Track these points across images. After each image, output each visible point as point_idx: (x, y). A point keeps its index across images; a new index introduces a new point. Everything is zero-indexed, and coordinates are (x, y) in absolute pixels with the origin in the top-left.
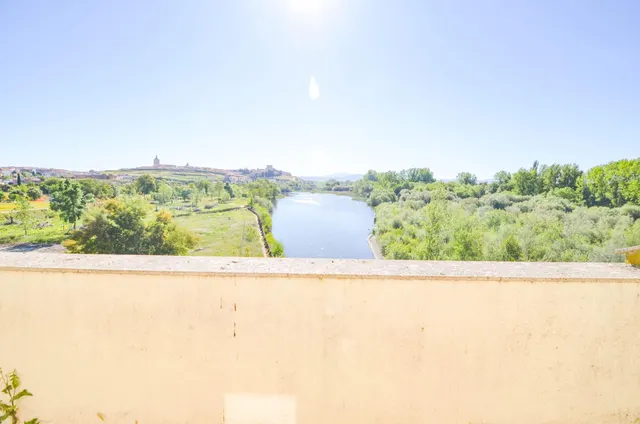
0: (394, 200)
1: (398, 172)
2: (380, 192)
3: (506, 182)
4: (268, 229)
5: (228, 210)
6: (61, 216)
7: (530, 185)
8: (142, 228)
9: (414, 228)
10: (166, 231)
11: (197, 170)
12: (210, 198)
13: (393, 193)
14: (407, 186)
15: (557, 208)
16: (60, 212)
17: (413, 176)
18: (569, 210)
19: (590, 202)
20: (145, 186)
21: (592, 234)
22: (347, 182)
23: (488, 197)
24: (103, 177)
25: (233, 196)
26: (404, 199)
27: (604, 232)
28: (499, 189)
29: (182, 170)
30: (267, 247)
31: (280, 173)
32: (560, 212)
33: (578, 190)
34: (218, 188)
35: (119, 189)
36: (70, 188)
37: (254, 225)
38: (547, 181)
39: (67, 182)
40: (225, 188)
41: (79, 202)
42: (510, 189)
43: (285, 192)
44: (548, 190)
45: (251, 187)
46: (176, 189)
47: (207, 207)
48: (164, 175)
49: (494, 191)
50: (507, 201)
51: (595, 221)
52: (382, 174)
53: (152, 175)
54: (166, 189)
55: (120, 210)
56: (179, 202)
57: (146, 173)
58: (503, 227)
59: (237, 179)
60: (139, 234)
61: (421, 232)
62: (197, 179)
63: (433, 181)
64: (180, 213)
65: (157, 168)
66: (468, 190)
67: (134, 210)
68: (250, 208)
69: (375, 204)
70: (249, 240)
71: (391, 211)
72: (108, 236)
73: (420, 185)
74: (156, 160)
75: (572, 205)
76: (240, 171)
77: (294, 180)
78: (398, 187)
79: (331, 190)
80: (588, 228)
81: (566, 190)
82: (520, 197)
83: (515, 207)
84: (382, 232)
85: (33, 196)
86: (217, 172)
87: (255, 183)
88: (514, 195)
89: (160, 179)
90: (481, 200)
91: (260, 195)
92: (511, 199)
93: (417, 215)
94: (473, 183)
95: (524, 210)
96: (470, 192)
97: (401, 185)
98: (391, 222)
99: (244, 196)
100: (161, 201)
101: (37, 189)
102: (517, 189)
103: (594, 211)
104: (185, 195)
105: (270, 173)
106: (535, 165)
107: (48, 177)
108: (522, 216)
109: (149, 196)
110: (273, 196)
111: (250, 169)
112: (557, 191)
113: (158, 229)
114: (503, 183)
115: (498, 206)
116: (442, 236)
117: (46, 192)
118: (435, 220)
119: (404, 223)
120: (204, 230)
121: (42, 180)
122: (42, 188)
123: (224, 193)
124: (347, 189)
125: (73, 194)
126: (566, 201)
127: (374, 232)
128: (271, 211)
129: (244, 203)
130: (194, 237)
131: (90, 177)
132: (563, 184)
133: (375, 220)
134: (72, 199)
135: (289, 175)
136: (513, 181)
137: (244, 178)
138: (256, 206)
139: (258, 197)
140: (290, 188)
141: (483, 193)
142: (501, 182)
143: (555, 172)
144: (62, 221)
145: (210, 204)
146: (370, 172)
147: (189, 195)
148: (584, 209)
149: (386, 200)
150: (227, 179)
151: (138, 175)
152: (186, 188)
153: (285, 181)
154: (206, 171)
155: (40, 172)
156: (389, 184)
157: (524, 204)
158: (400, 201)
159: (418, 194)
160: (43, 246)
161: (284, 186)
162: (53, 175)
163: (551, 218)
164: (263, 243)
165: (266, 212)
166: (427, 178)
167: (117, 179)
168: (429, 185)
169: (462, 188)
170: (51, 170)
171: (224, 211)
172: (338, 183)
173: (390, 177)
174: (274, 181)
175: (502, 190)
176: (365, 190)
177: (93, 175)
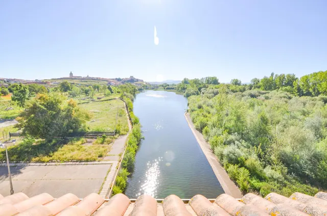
0: (198, 94)
1: (200, 79)
2: (191, 89)
3: (257, 83)
4: (131, 110)
5: (110, 100)
6: (18, 104)
7: (269, 85)
8: (60, 110)
9: (209, 108)
10: (73, 111)
11: (93, 79)
12: (100, 94)
13: (197, 90)
14: (205, 87)
15: (284, 97)
16: (17, 102)
17: (208, 81)
18: (290, 98)
19: (301, 93)
20: (65, 87)
21: (303, 111)
22: (173, 85)
23: (247, 92)
24: (42, 83)
25: (112, 92)
26: (203, 93)
27: (309, 110)
28: (253, 88)
29: (85, 79)
30: (130, 119)
31: (137, 80)
32: (286, 99)
33: (294, 88)
34: (104, 88)
35: (51, 89)
36: (22, 89)
37: (124, 108)
38: (278, 83)
39: (20, 86)
40: (108, 88)
41: (27, 96)
42: (259, 87)
43: (140, 90)
44: (279, 88)
45: (122, 87)
46: (82, 89)
47: (98, 98)
48: (75, 81)
49: (250, 89)
50: (257, 94)
51: (304, 104)
52: (191, 81)
53: (69, 82)
54: (76, 89)
55: (47, 100)
56: (83, 96)
57: (65, 81)
58: (256, 108)
59: (114, 83)
60: (58, 113)
61: (213, 111)
62: (94, 83)
63: (219, 84)
64: (84, 101)
65: (72, 77)
66: (237, 88)
67: (55, 100)
68: (121, 98)
69: (188, 96)
70: (120, 116)
71: (197, 100)
72: (40, 114)
73: (211, 86)
74: (71, 74)
75: (291, 95)
76: (116, 79)
77: (144, 84)
78: (199, 87)
79: (164, 89)
80: (301, 108)
81: (288, 88)
82: (264, 91)
83: (262, 97)
84: (193, 111)
85: (4, 93)
86: (103, 80)
87: (124, 85)
88: (261, 90)
89: (74, 84)
90: (244, 93)
91: (127, 92)
92: (260, 93)
93: (210, 101)
94: (239, 84)
95: (267, 98)
96: (238, 89)
97: (201, 86)
98: (197, 105)
99: (119, 92)
100: (74, 95)
101: (7, 90)
102: (263, 88)
103: (303, 98)
104: (86, 92)
105: (132, 80)
106: (272, 74)
107: (12, 83)
108: (267, 102)
109: (67, 93)
110: (134, 92)
111: (121, 78)
112: (284, 88)
113: (69, 111)
114: (255, 84)
115: (253, 96)
116: (225, 112)
117: (11, 91)
118: (221, 104)
119: (204, 106)
120: (96, 111)
121: (10, 85)
122: (9, 89)
123: (108, 91)
124: (173, 89)
125: (23, 92)
126: (288, 93)
127: (188, 111)
128: (132, 100)
129: (118, 96)
130: (90, 114)
131: (36, 83)
132: (286, 85)
133: (188, 104)
134: (23, 94)
135: (142, 81)
136: (260, 83)
137: (118, 83)
138: (125, 97)
139: (125, 93)
140: (143, 88)
141: (244, 90)
142: (254, 84)
143: (282, 78)
144: (19, 107)
145: (100, 97)
146: (185, 79)
147: (89, 92)
148: (298, 97)
149: (194, 94)
150: (110, 83)
151: (61, 82)
152: (87, 88)
153: (140, 84)
154: (98, 79)
155: (8, 81)
156: (195, 86)
157: (267, 95)
158: (201, 94)
159: (211, 90)
160: (8, 120)
161: (139, 87)
162: (15, 82)
163: (281, 102)
164: (128, 117)
165: (130, 101)
166: (215, 82)
167: (50, 84)
168: (217, 86)
169: (234, 87)
170: (14, 79)
171: (107, 100)
172: (168, 85)
173: (196, 82)
174: (134, 84)
175: (255, 88)
176: (182, 88)
177: (37, 82)
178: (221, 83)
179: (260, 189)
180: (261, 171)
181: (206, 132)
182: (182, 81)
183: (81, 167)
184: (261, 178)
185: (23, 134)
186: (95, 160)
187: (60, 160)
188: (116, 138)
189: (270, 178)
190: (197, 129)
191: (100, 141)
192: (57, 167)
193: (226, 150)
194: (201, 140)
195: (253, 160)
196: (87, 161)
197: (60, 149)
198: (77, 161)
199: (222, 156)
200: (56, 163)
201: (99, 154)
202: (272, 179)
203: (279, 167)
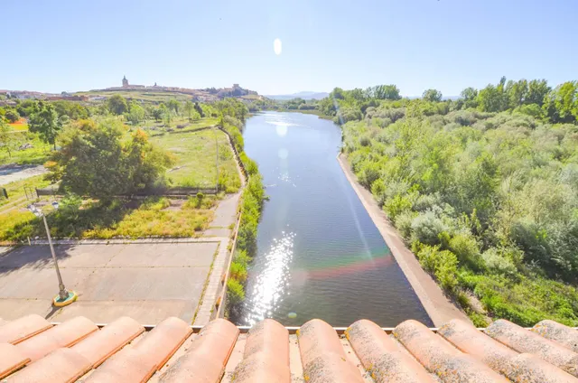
0: (360, 119)
1: (364, 89)
2: (346, 109)
3: (472, 98)
4: (241, 148)
5: (200, 129)
6: (41, 137)
7: (496, 101)
9: (382, 145)
10: (143, 151)
11: (165, 90)
12: (180, 118)
13: (359, 111)
14: (373, 104)
15: (524, 125)
16: (38, 134)
17: (379, 93)
18: (533, 127)
19: (554, 118)
20: (117, 107)
21: (557, 151)
22: (313, 101)
23: (451, 116)
24: (75, 98)
25: (203, 116)
26: (370, 117)
27: (568, 149)
28: (464, 106)
29: (150, 90)
30: (241, 165)
31: (247, 92)
32: (525, 129)
33: (543, 107)
34: (188, 107)
35: (93, 110)
36: (44, 109)
37: (227, 144)
38: (513, 98)
39: (40, 104)
40: (195, 107)
41: (55, 123)
42: (475, 106)
43: (253, 110)
44: (513, 108)
45: (221, 107)
46: (148, 109)
47: (179, 127)
48: (131, 95)
49: (459, 108)
50: (472, 118)
51: (560, 138)
52: (348, 92)
53: (123, 96)
54: (138, 109)
55: (95, 131)
56: (151, 122)
57: (117, 94)
58: (471, 145)
59: (205, 98)
60: (117, 154)
61: (390, 150)
62: (166, 99)
63: (399, 98)
64: (155, 133)
65: (127, 88)
66: (435, 107)
67: (110, 130)
68: (221, 127)
69: (339, 123)
70: (223, 159)
71: (357, 131)
72: (86, 157)
73: (385, 103)
74: (125, 81)
75: (536, 122)
76: (208, 90)
77: (260, 98)
78: (364, 105)
79: (297, 108)
80: (554, 145)
81: (532, 106)
82: (484, 114)
83: (481, 125)
84: (351, 150)
85: (12, 119)
86: (184, 91)
87: (224, 102)
88: (479, 111)
89: (131, 99)
90: (446, 117)
91: (230, 114)
92: (476, 116)
93: (385, 133)
94: (438, 100)
95: (490, 126)
96: (435, 109)
97: (367, 103)
98: (359, 140)
99: (214, 115)
100: (135, 122)
101: (14, 112)
102: (482, 106)
103: (558, 128)
104: (157, 115)
105: (237, 92)
106: (503, 81)
107: (22, 100)
108: (490, 133)
109: (122, 116)
110: (242, 116)
111: (217, 88)
112: (524, 107)
113: (135, 150)
114: (469, 99)
115: (464, 123)
116: (413, 153)
117: (23, 114)
118: (407, 138)
119: (373, 141)
120: (179, 149)
121: (18, 102)
122: (19, 111)
123: (194, 113)
124: (313, 108)
125: (47, 115)
126: (530, 117)
127: (343, 151)
128: (241, 131)
129: (214, 123)
130: (171, 157)
131: (64, 98)
132: (528, 101)
133: (343, 138)
134: (48, 120)
135: (255, 93)
136: (479, 98)
137: (212, 97)
138: (226, 125)
139: (228, 117)
140: (257, 107)
141: (447, 111)
142: (467, 99)
143: (520, 88)
144: (42, 143)
145: (181, 124)
146: (336, 89)
147: (161, 115)
148: (548, 125)
149: (352, 119)
150: (195, 99)
151: (109, 96)
152: (157, 108)
153: (252, 100)
154: (174, 91)
155: (14, 95)
156: (355, 103)
157: (489, 120)
158: (367, 119)
159: (384, 112)
160: (28, 167)
161: (251, 105)
162: (27, 97)
163: (518, 134)
164: (237, 162)
165: (237, 131)
166: (392, 94)
167: (90, 100)
168: (396, 103)
169: (428, 105)
170: (24, 92)
171: (196, 130)
172: (304, 102)
173: (357, 95)
174: (241, 100)
175: (467, 107)
176: (332, 108)
177: (66, 97)
178: (403, 96)
179: (474, 286)
180: (477, 257)
181: (379, 190)
182: (331, 95)
183: (167, 247)
184: (477, 269)
185: (61, 191)
186: (189, 236)
187: (130, 236)
188: (221, 199)
189: (492, 269)
190: (361, 183)
191: (193, 204)
192: (127, 247)
193: (417, 221)
194: (369, 203)
195: (463, 237)
196: (177, 236)
197: (127, 216)
198: (159, 238)
199: (408, 231)
200: (125, 241)
201: (196, 225)
202: (497, 270)
203: (510, 251)
